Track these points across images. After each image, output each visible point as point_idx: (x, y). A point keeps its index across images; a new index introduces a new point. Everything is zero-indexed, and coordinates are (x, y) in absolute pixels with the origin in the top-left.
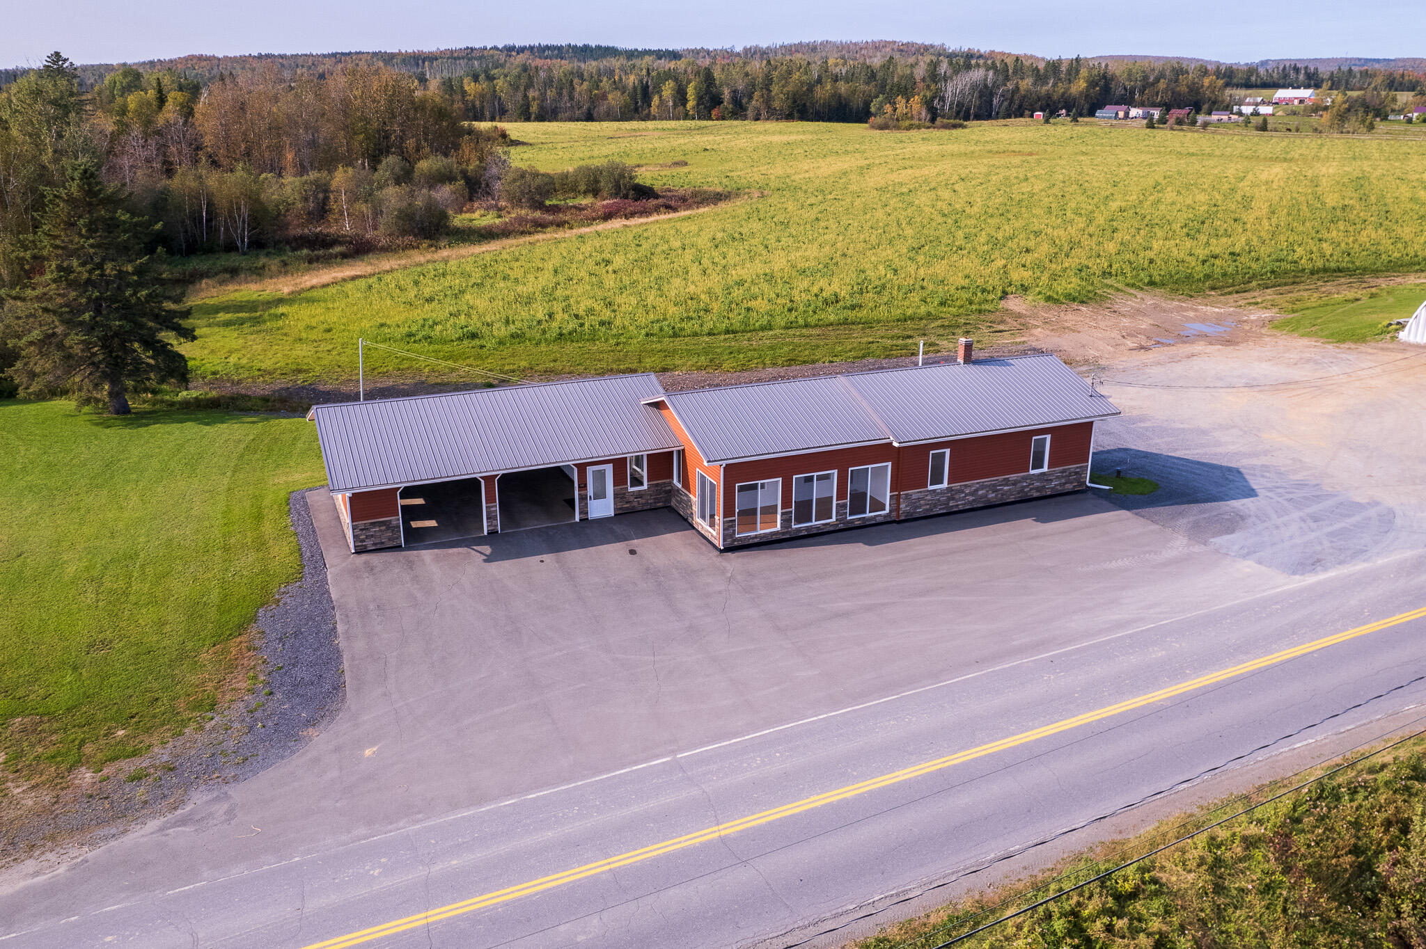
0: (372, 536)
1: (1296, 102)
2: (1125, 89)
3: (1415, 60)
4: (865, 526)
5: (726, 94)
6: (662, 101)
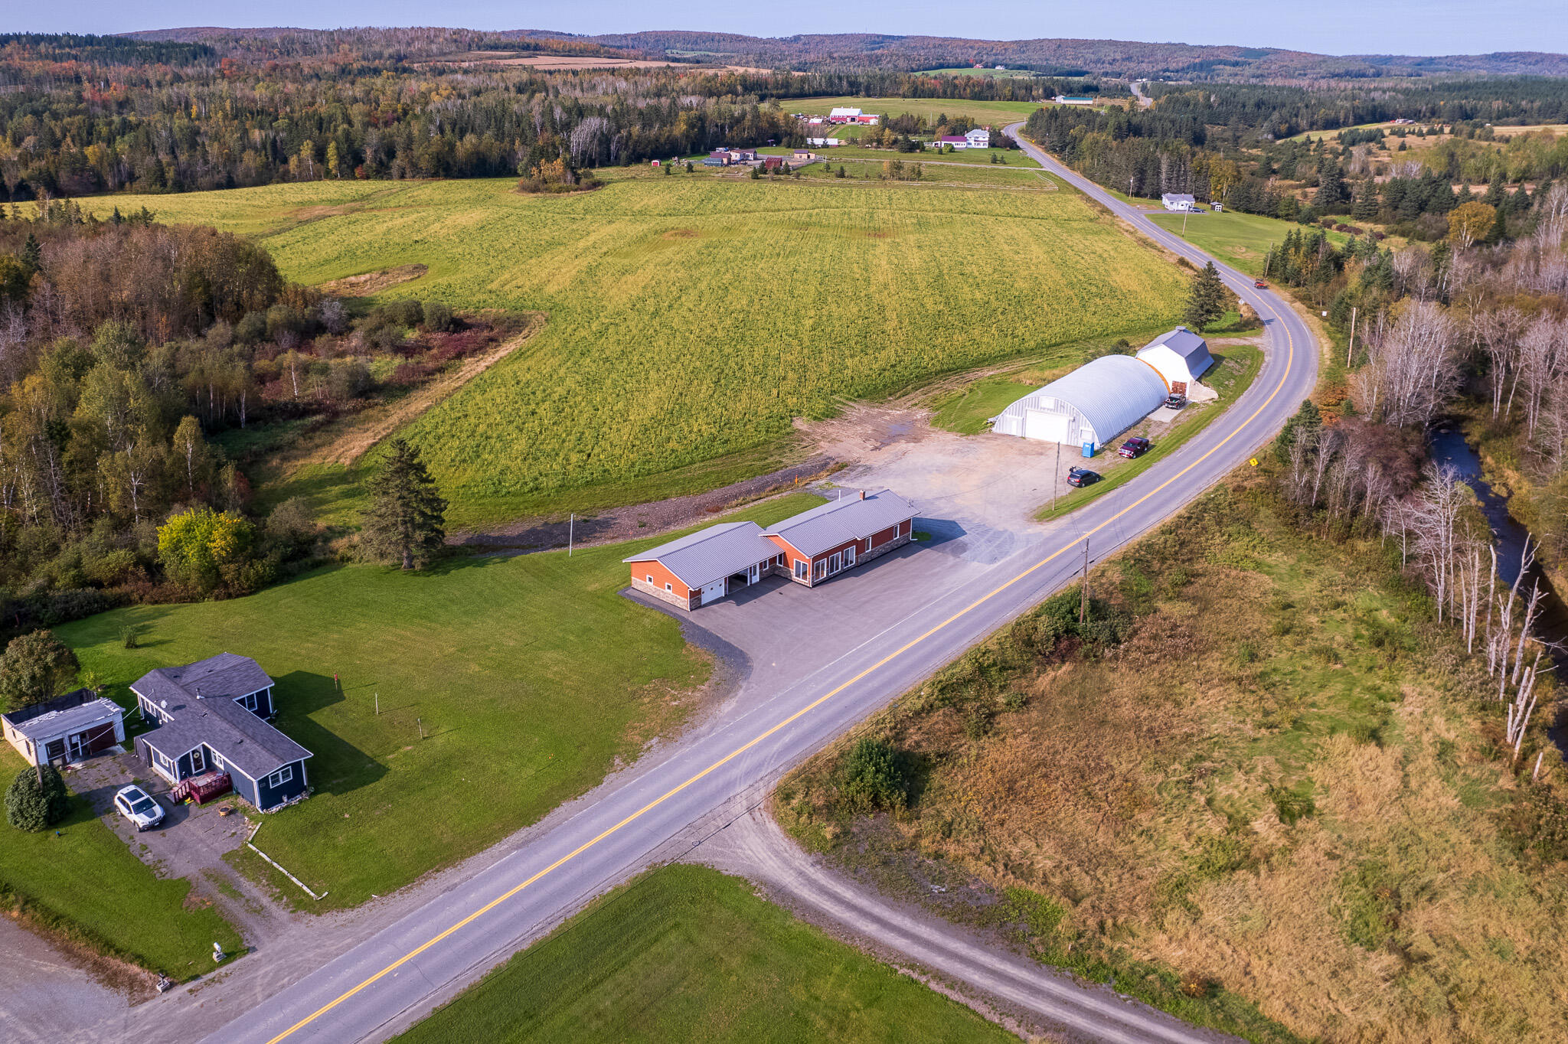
0: (694, 604)
1: (849, 119)
2: (717, 126)
4: (849, 570)
5: (368, 153)
6: (300, 161)
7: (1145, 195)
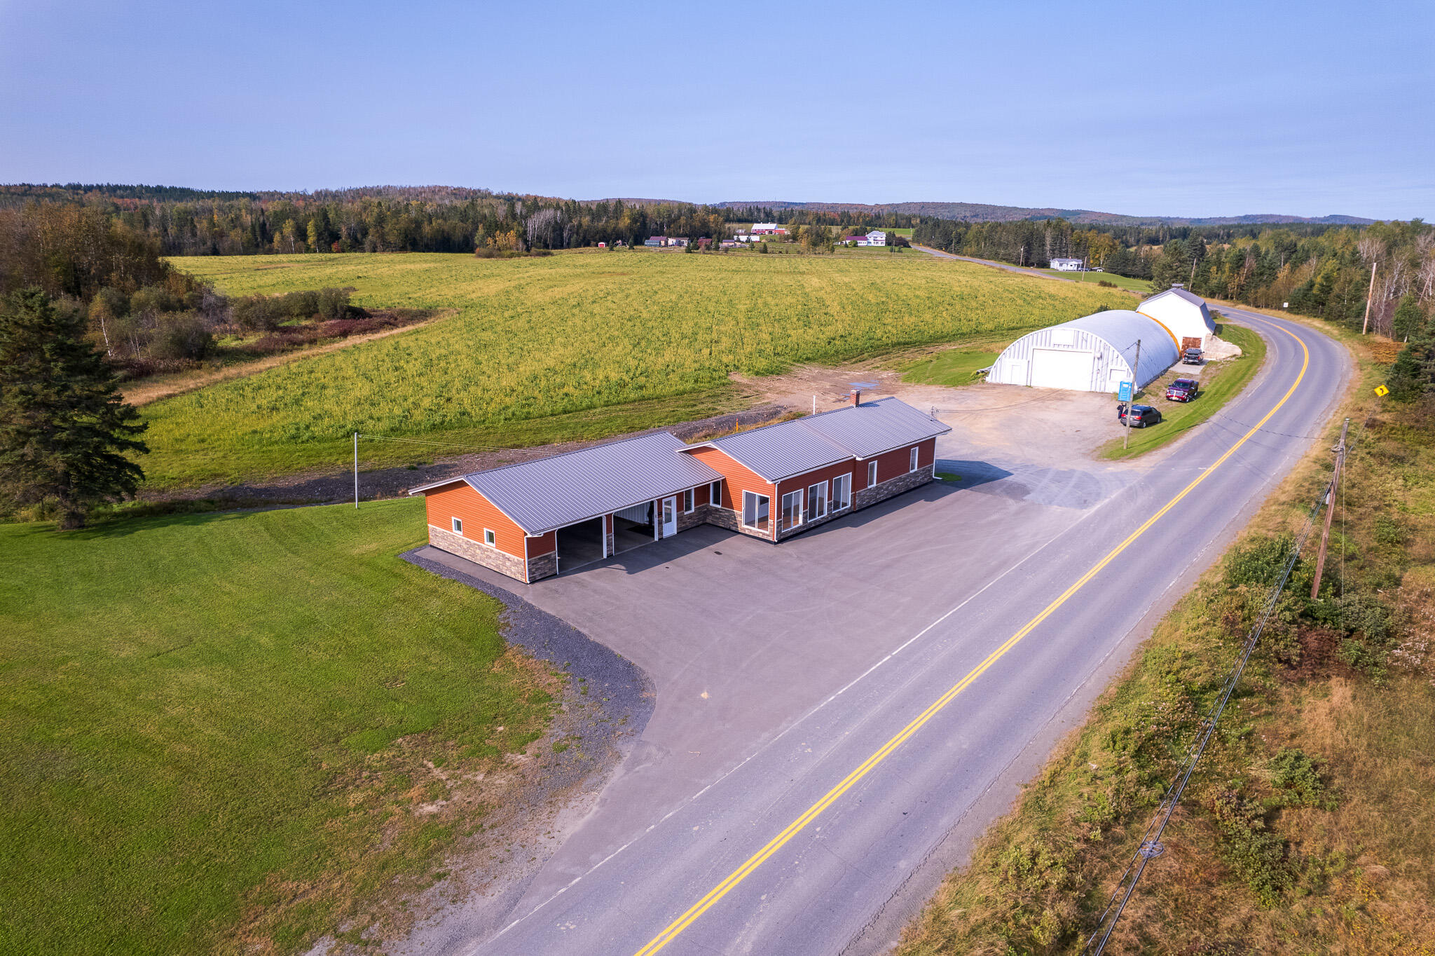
0: (539, 568)
1: (767, 233)
2: (656, 224)
3: (819, 204)
4: (840, 516)
5: (344, 231)
6: (283, 238)
7: (1032, 265)
